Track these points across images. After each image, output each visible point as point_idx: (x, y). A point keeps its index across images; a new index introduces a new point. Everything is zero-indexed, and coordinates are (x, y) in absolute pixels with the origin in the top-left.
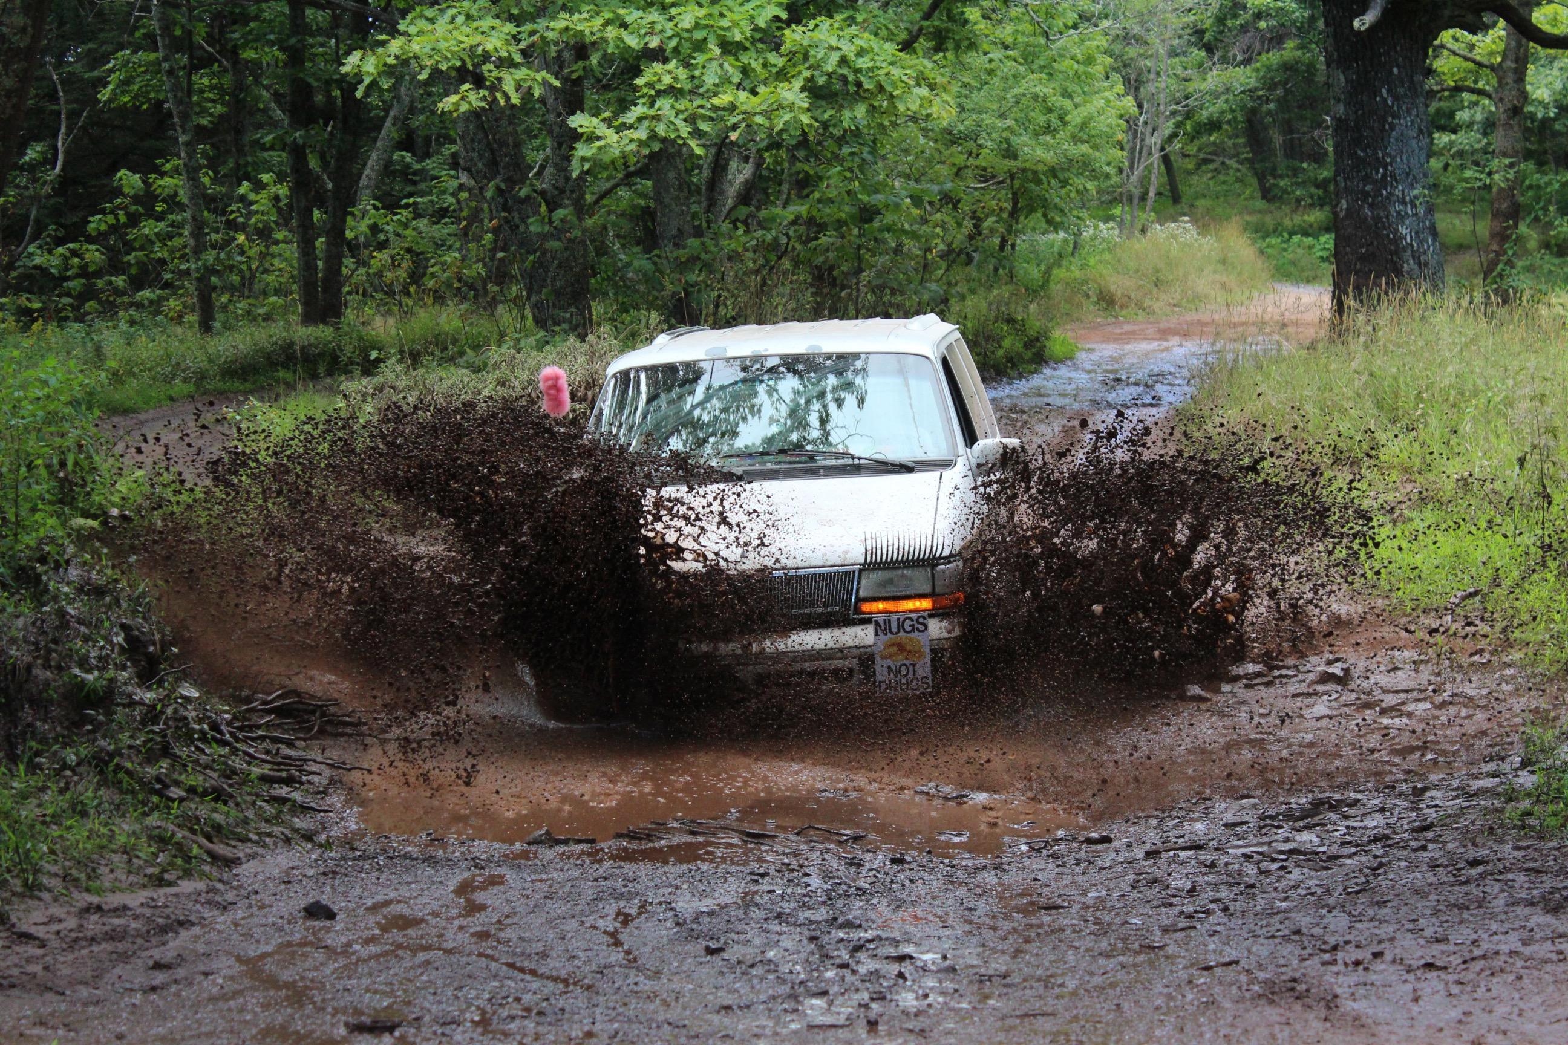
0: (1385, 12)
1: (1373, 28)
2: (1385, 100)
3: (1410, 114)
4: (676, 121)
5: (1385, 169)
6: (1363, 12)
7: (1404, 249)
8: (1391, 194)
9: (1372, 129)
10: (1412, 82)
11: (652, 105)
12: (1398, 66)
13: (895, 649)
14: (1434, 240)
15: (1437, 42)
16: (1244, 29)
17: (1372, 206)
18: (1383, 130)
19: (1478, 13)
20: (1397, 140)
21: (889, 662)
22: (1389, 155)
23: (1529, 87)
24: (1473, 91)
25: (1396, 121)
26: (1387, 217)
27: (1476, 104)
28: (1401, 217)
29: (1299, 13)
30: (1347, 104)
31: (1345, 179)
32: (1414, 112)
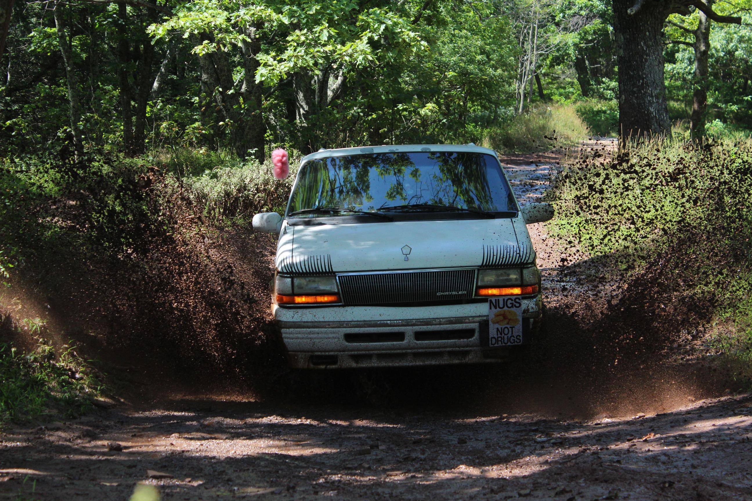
0: (643, 6)
1: (637, 14)
2: (642, 47)
3: (654, 54)
4: (307, 58)
5: (643, 80)
6: (632, 5)
7: (652, 118)
8: (646, 92)
9: (636, 61)
10: (655, 39)
11: (295, 50)
12: (649, 31)
13: (501, 318)
14: (666, 114)
15: (667, 20)
16: (574, 15)
17: (637, 98)
18: (642, 61)
19: (687, 6)
20: (648, 66)
21: (497, 326)
22: (645, 74)
23: (710, 42)
24: (684, 43)
25: (648, 58)
26: (644, 103)
27: (684, 50)
28: (651, 103)
29: (601, 6)
30: (625, 50)
31: (624, 85)
32: (657, 53)
